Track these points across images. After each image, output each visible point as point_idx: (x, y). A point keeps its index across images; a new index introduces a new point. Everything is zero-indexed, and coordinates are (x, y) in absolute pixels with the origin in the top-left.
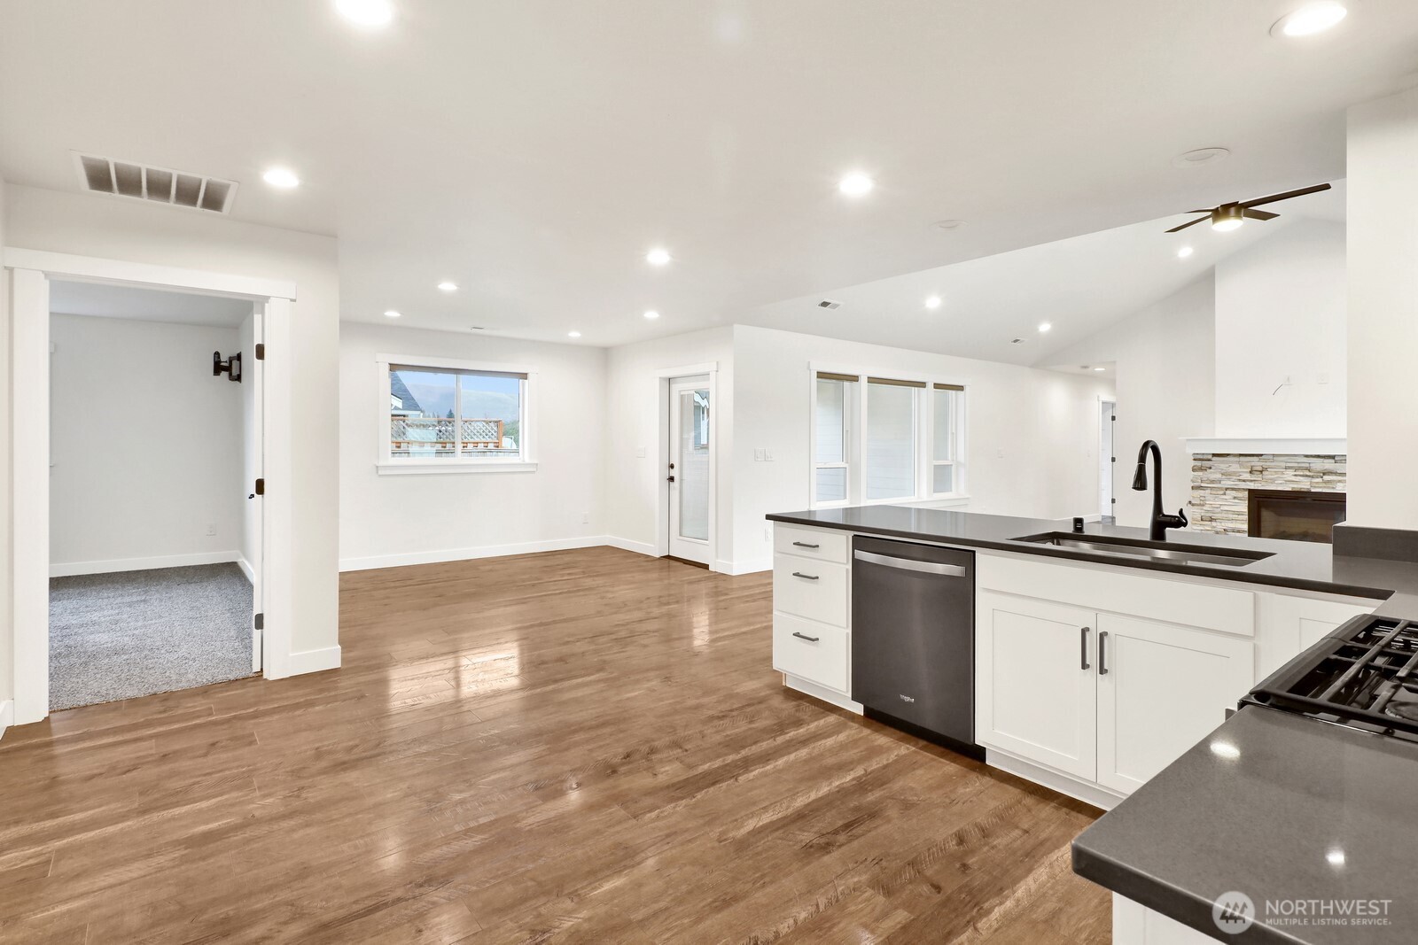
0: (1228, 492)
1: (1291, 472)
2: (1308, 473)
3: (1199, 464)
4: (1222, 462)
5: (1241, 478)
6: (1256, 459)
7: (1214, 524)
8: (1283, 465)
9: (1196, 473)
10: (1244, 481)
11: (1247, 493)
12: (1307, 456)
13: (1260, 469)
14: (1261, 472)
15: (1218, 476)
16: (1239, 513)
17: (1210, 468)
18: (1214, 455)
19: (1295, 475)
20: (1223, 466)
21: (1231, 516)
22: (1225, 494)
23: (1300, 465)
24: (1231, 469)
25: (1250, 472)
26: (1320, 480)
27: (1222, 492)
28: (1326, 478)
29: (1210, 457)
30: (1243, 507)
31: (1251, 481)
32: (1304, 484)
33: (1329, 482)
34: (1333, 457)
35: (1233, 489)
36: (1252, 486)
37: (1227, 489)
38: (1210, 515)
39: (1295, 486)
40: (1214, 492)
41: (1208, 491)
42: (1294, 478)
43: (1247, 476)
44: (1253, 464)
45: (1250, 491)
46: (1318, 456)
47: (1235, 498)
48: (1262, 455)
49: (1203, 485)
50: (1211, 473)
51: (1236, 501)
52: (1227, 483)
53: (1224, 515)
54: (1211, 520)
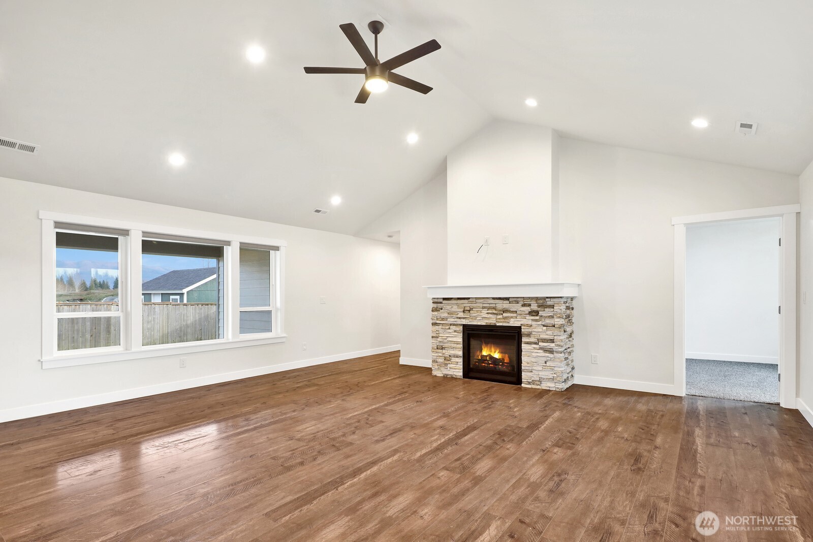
0: (451, 327)
1: (485, 311)
2: (495, 312)
3: (435, 305)
4: (448, 304)
5: (458, 316)
6: (466, 301)
7: (444, 351)
8: (481, 305)
9: (433, 313)
10: (460, 318)
11: (462, 327)
12: (494, 299)
13: (468, 309)
14: (469, 311)
15: (446, 315)
16: (457, 343)
17: (442, 309)
18: (444, 299)
19: (488, 313)
20: (449, 307)
21: (453, 345)
22: (449, 328)
23: (491, 305)
24: (453, 310)
25: (464, 311)
26: (501, 316)
27: (447, 327)
28: (505, 315)
29: (441, 300)
30: (459, 339)
31: (464, 318)
32: (492, 320)
33: (506, 318)
34: (507, 299)
35: (454, 325)
36: (465, 322)
37: (451, 325)
38: (442, 344)
39: (487, 321)
40: (444, 327)
41: (440, 327)
42: (486, 316)
43: (461, 315)
44: (465, 305)
45: (464, 326)
46: (500, 299)
47: (455, 331)
48: (469, 298)
49: (438, 322)
50: (442, 313)
51: (456, 333)
52: (451, 320)
53: (449, 345)
54: (442, 348)
